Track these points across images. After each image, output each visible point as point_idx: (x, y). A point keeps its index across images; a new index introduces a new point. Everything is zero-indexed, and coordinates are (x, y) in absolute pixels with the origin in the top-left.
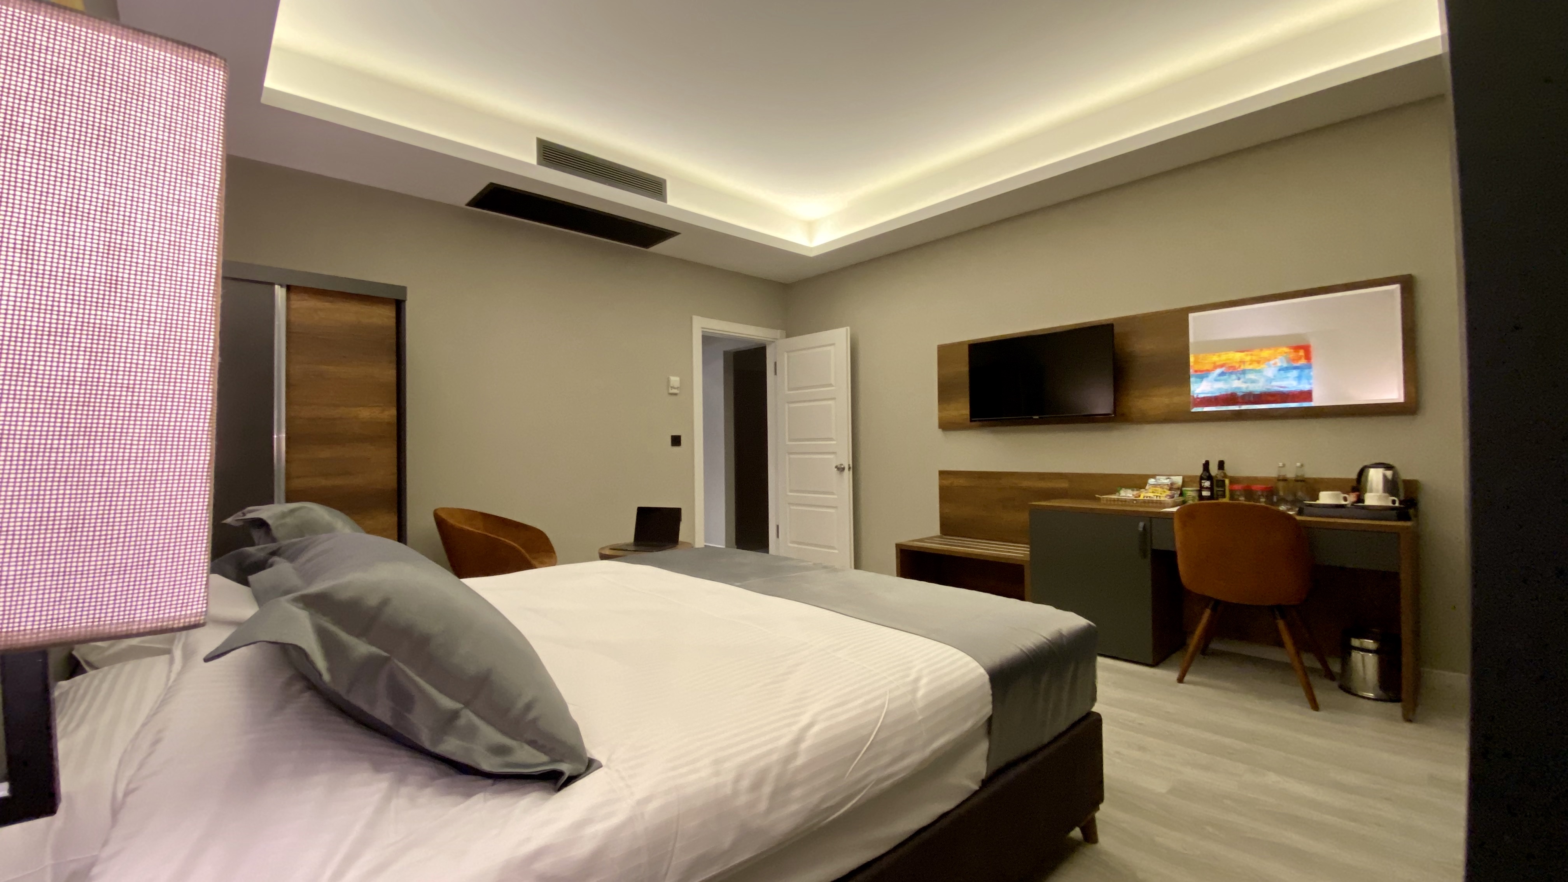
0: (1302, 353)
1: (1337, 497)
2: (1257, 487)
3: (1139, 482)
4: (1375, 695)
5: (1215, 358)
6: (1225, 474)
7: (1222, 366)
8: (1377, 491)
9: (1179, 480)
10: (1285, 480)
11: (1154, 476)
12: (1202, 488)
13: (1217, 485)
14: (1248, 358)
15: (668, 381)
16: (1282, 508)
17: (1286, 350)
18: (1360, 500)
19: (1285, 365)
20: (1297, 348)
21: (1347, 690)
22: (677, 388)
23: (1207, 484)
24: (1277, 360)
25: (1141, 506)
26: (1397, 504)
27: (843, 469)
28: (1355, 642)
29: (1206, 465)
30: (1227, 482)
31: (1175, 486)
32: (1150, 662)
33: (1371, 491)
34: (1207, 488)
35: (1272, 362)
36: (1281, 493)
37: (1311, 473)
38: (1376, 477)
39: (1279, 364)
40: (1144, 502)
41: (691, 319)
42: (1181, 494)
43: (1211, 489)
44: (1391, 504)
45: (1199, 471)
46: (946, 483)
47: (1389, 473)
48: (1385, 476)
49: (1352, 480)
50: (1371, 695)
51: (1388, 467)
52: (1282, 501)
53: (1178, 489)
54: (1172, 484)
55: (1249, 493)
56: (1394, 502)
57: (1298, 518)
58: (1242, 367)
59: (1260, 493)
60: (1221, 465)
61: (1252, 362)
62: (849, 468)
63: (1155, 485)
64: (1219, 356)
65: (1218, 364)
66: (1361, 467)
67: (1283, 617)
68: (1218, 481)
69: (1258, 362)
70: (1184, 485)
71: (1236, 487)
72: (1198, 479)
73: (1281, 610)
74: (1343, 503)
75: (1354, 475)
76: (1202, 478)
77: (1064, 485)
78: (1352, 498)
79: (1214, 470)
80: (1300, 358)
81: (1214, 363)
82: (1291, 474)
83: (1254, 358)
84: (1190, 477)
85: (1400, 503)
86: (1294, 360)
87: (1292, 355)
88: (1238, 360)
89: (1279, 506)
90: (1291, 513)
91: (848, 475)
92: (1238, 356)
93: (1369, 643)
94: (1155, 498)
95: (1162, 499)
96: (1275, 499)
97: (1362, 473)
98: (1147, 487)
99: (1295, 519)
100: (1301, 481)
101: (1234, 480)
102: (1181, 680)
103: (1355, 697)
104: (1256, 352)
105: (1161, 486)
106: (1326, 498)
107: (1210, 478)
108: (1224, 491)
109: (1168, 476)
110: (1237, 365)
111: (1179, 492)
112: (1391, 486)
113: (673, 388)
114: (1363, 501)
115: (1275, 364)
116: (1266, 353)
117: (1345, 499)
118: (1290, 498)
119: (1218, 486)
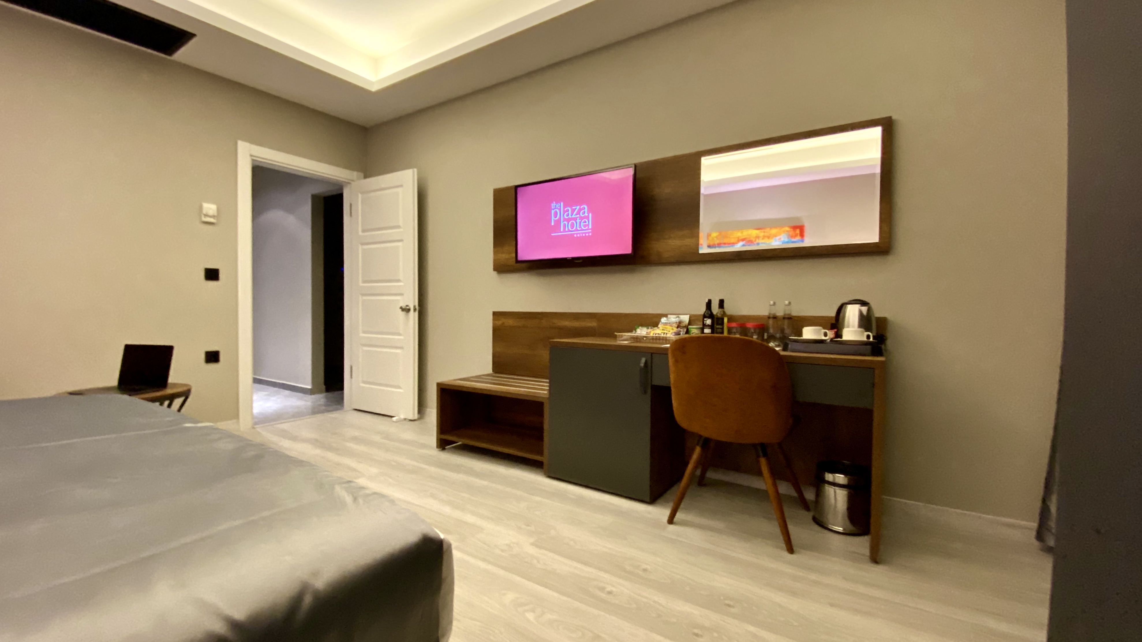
0: (798, 231)
1: (817, 332)
2: (750, 325)
3: (652, 321)
4: (844, 529)
5: (739, 234)
6: (724, 312)
7: (743, 240)
8: (853, 327)
9: (686, 319)
10: (775, 317)
11: (666, 316)
12: (704, 326)
13: (717, 322)
14: (762, 234)
15: (201, 207)
16: (771, 344)
17: (787, 229)
18: (838, 335)
19: (786, 240)
20: (795, 228)
21: (820, 523)
22: (213, 217)
23: (709, 322)
24: (781, 236)
25: (650, 343)
26: (871, 339)
27: (408, 310)
28: (829, 477)
29: (709, 304)
30: (726, 320)
31: (683, 325)
32: (648, 500)
33: (848, 327)
34: (708, 325)
35: (778, 238)
36: (771, 331)
37: (797, 311)
38: (852, 313)
39: (782, 239)
40: (653, 338)
41: (236, 144)
42: (687, 332)
43: (712, 327)
44: (865, 339)
45: (702, 310)
46: (499, 323)
47: (864, 309)
48: (861, 313)
49: (833, 317)
50: (840, 529)
51: (863, 303)
52: (772, 338)
53: (685, 327)
54: (680, 322)
55: (744, 330)
56: (868, 337)
57: (783, 353)
58: (757, 241)
59: (752, 331)
60: (721, 303)
61: (764, 237)
62: (415, 310)
63: (666, 324)
64: (742, 233)
65: (740, 238)
66: (839, 304)
67: (765, 455)
68: (718, 318)
69: (769, 237)
70: (690, 323)
71: (734, 325)
72: (702, 317)
73: (763, 449)
74: (824, 338)
75: (833, 314)
76: (705, 316)
77: (593, 324)
78: (831, 334)
79: (715, 309)
80: (796, 236)
81: (738, 238)
82: (780, 313)
83: (766, 234)
84: (695, 316)
85: (874, 337)
86: (792, 237)
87: (792, 233)
88: (755, 235)
89: (769, 343)
90: (777, 349)
91: (414, 316)
92: (754, 233)
93: (840, 478)
94: (662, 335)
95: (668, 335)
96: (766, 337)
97: (841, 310)
98: (659, 326)
99: (779, 354)
100: (789, 318)
101: (731, 319)
102: (671, 521)
103: (826, 531)
104: (768, 230)
105: (670, 324)
106: (809, 333)
107: (711, 316)
108: (723, 329)
109: (678, 314)
110: (754, 240)
111: (685, 330)
112: (865, 322)
113: (206, 215)
114: (841, 337)
115: (780, 239)
116: (774, 231)
117: (826, 335)
118: (778, 335)
119: (718, 324)
